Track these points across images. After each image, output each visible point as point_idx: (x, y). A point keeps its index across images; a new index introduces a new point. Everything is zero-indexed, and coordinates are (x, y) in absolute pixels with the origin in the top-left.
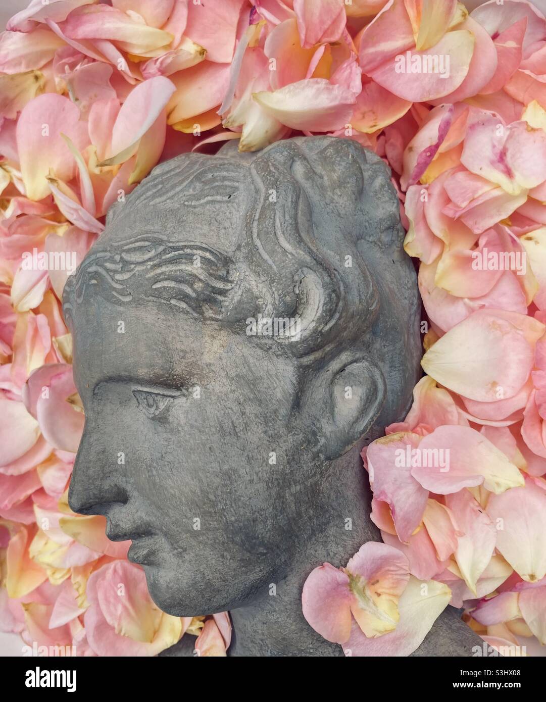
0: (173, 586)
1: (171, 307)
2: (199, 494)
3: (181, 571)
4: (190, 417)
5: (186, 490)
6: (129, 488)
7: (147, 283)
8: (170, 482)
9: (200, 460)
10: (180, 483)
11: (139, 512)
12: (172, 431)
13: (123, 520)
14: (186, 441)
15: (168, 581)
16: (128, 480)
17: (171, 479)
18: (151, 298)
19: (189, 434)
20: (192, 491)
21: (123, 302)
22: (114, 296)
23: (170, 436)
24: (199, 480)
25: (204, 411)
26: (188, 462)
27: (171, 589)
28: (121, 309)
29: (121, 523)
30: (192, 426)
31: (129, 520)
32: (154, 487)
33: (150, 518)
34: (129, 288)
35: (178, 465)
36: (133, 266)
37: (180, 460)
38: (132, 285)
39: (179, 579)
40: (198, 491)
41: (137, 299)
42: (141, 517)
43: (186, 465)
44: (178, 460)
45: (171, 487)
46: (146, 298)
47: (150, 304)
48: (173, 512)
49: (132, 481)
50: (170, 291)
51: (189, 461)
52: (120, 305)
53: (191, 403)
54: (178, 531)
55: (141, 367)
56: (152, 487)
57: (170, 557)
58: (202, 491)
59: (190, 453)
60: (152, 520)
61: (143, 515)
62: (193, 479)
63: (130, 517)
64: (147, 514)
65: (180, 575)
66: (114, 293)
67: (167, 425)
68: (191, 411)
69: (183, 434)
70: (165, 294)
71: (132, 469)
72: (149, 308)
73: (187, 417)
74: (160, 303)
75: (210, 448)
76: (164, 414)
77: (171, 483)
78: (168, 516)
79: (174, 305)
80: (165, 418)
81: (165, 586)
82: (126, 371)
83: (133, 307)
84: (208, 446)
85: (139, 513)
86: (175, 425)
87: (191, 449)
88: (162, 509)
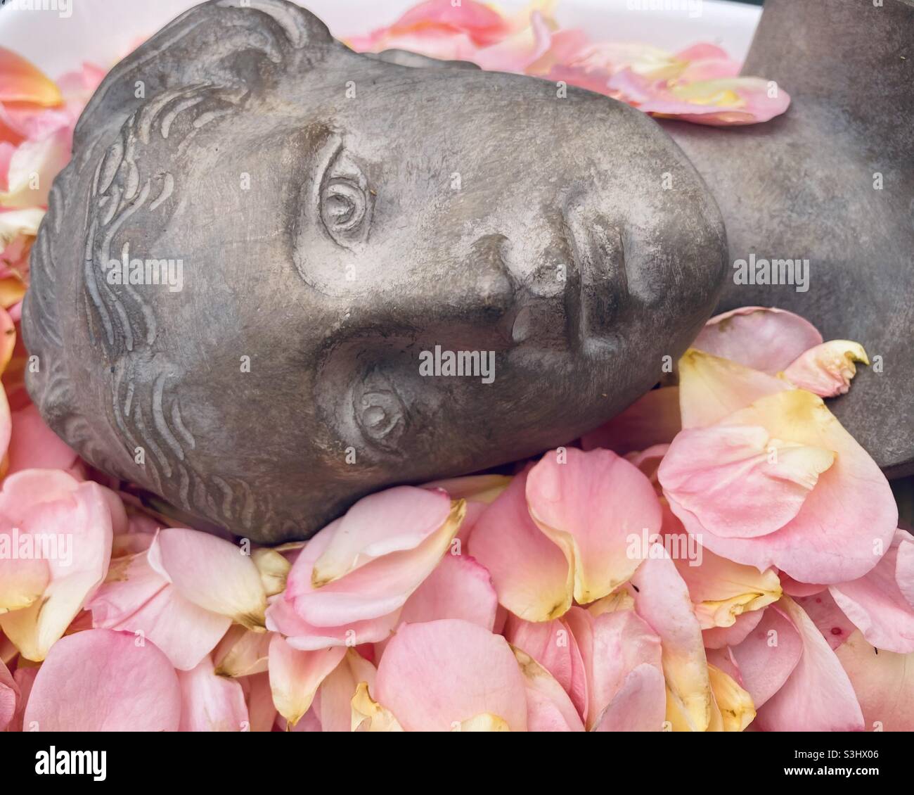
0: (660, 201)
1: (206, 129)
2: (496, 114)
3: (632, 187)
4: (378, 131)
5: (488, 130)
6: (480, 232)
7: (156, 143)
8: (473, 155)
9: (443, 111)
10: (476, 139)
11: (524, 221)
12: (396, 160)
13: (536, 245)
14: (413, 132)
15: (652, 209)
16: (466, 231)
17: (469, 152)
18: (181, 147)
19: (403, 128)
20: (491, 123)
21: (174, 195)
22: (158, 210)
23: (403, 165)
24: (474, 113)
25: (373, 111)
26: (444, 128)
27: (665, 204)
28: (183, 205)
29: (543, 247)
30: (392, 125)
31: (538, 235)
32: (481, 180)
33: (535, 201)
34: (153, 172)
35: (449, 142)
36: (124, 164)
37: (441, 139)
38: (150, 166)
39: (648, 192)
40: (492, 115)
41: (175, 168)
42: (534, 218)
43: (449, 130)
44: (441, 143)
45: (482, 151)
46: (179, 153)
47: (189, 152)
48: (523, 154)
49: (468, 224)
50: (180, 119)
51: (443, 125)
52: (176, 203)
53: (358, 128)
54: (557, 157)
55: (279, 158)
56: (479, 184)
57: (608, 197)
58: (491, 111)
59: (431, 126)
60: (539, 199)
61: (530, 214)
62: (472, 121)
63: (533, 235)
64: (528, 205)
65: (640, 189)
66: (154, 206)
67: (386, 167)
68: (369, 128)
69: (402, 141)
70: (184, 127)
71: (448, 223)
72: (196, 157)
73: (377, 135)
74: (194, 139)
75: (428, 101)
76: (367, 166)
77: (476, 152)
78: (530, 164)
79: (204, 126)
80: (373, 166)
81: (662, 214)
82: (280, 189)
83: (186, 181)
84: (425, 103)
85: (527, 222)
86: (387, 154)
87: (426, 124)
88: (519, 172)
